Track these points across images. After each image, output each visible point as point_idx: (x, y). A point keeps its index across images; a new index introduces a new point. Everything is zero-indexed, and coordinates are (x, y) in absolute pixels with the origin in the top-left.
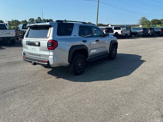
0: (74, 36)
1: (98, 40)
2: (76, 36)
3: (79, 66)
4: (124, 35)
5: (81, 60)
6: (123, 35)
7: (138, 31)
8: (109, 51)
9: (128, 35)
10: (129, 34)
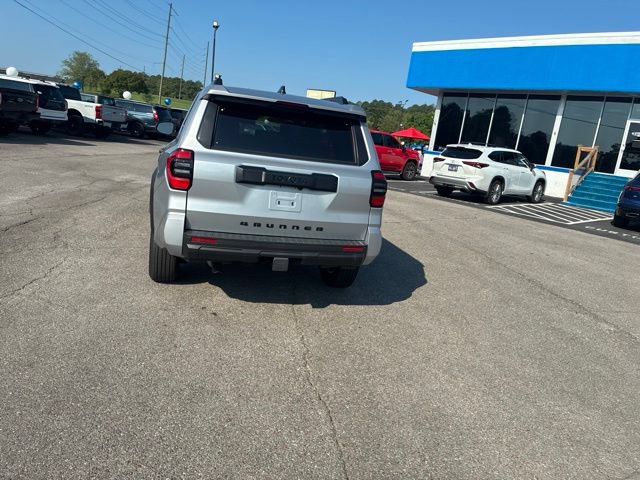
4: (110, 125)
6: (105, 124)
7: (139, 115)
9: (123, 126)
10: (125, 123)
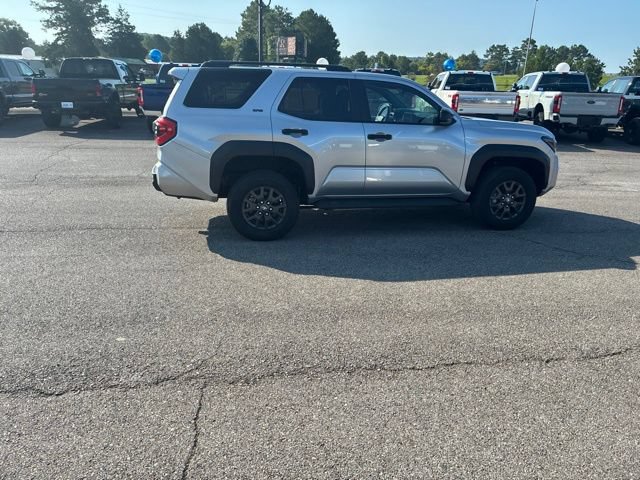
0: (254, 110)
1: (386, 134)
2: (261, 111)
3: (264, 212)
5: (271, 192)
8: (463, 189)
